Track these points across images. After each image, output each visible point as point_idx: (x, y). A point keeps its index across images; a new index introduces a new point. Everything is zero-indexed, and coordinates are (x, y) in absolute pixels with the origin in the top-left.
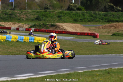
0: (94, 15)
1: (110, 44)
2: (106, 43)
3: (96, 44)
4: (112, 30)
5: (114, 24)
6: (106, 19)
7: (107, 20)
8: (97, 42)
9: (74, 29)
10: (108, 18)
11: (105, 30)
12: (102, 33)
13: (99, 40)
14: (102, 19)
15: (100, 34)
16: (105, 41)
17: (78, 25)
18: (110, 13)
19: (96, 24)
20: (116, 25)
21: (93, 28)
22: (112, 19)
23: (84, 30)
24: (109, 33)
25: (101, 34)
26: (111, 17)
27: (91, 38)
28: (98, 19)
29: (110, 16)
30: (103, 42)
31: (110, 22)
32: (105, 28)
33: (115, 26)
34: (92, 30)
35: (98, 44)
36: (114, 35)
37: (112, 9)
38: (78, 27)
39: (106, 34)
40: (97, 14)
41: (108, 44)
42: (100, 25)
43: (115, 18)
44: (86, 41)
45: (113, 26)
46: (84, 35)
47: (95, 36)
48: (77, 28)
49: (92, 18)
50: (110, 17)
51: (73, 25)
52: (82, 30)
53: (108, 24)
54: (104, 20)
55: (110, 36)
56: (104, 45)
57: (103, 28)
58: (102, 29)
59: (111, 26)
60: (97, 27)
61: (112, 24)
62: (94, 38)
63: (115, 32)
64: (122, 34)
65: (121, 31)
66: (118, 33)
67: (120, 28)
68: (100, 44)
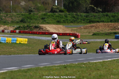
0: (76, 17)
1: (90, 43)
2: (87, 43)
3: (77, 44)
4: (93, 30)
5: (95, 24)
6: (87, 20)
7: (89, 21)
8: (78, 42)
9: (56, 30)
10: (89, 19)
11: (86, 30)
13: (80, 40)
14: (83, 20)
17: (61, 26)
18: (91, 14)
19: (78, 25)
20: (96, 25)
21: (75, 29)
22: (93, 20)
23: (66, 31)
24: (89, 33)
25: (82, 34)
26: (93, 18)
29: (91, 16)
30: (83, 41)
31: (92, 23)
32: (86, 29)
33: (95, 27)
34: (74, 30)
35: (79, 44)
36: (94, 34)
37: (93, 10)
38: (61, 28)
39: (87, 34)
40: (79, 15)
41: (88, 43)
42: (82, 26)
43: (96, 19)
45: (93, 26)
46: (66, 35)
47: (76, 36)
48: (59, 29)
49: (75, 19)
50: (91, 18)
51: (56, 26)
52: (64, 31)
53: (89, 25)
54: (86, 21)
55: (91, 35)
57: (84, 28)
58: (83, 30)
59: (92, 27)
60: (79, 27)
63: (95, 32)
64: (102, 34)
65: (101, 30)
66: (98, 32)
67: (101, 28)
68: (80, 43)
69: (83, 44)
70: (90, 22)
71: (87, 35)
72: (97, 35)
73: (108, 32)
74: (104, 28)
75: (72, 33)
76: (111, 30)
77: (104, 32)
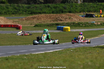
0: (17, 8)
1: (32, 34)
2: (28, 34)
3: (19, 36)
4: (35, 21)
5: (37, 15)
6: (29, 11)
7: (30, 12)
8: (20, 34)
10: (31, 10)
11: (28, 22)
12: (25, 25)
13: (21, 32)
14: (25, 12)
15: (23, 25)
16: (27, 32)
17: (2, 17)
18: (33, 6)
19: (20, 16)
20: (38, 16)
21: (16, 20)
22: (35, 11)
23: (7, 22)
24: (32, 24)
27: (15, 29)
28: (21, 11)
29: (33, 8)
30: (25, 33)
31: (33, 14)
32: (28, 20)
33: (37, 18)
34: (16, 22)
35: (20, 35)
36: (36, 26)
37: (35, 1)
38: (2, 19)
39: (29, 25)
40: (20, 7)
41: (30, 35)
42: (23, 17)
43: (37, 10)
44: (9, 32)
45: (35, 18)
46: (7, 27)
47: (18, 28)
48: (1, 21)
49: (16, 11)
50: (33, 9)
53: (31, 16)
54: (28, 12)
55: (33, 27)
56: (26, 36)
57: (26, 20)
58: (25, 21)
59: (34, 18)
60: (21, 19)
61: (35, 15)
62: (17, 30)
63: (37, 23)
64: (44, 25)
65: (43, 22)
66: (40, 24)
67: (42, 19)
68: (22, 35)
69: (25, 36)
70: (32, 13)
71: (29, 27)
72: (39, 26)
73: (50, 23)
74: (45, 20)
75: (13, 24)
76: (53, 21)
77: (45, 23)
